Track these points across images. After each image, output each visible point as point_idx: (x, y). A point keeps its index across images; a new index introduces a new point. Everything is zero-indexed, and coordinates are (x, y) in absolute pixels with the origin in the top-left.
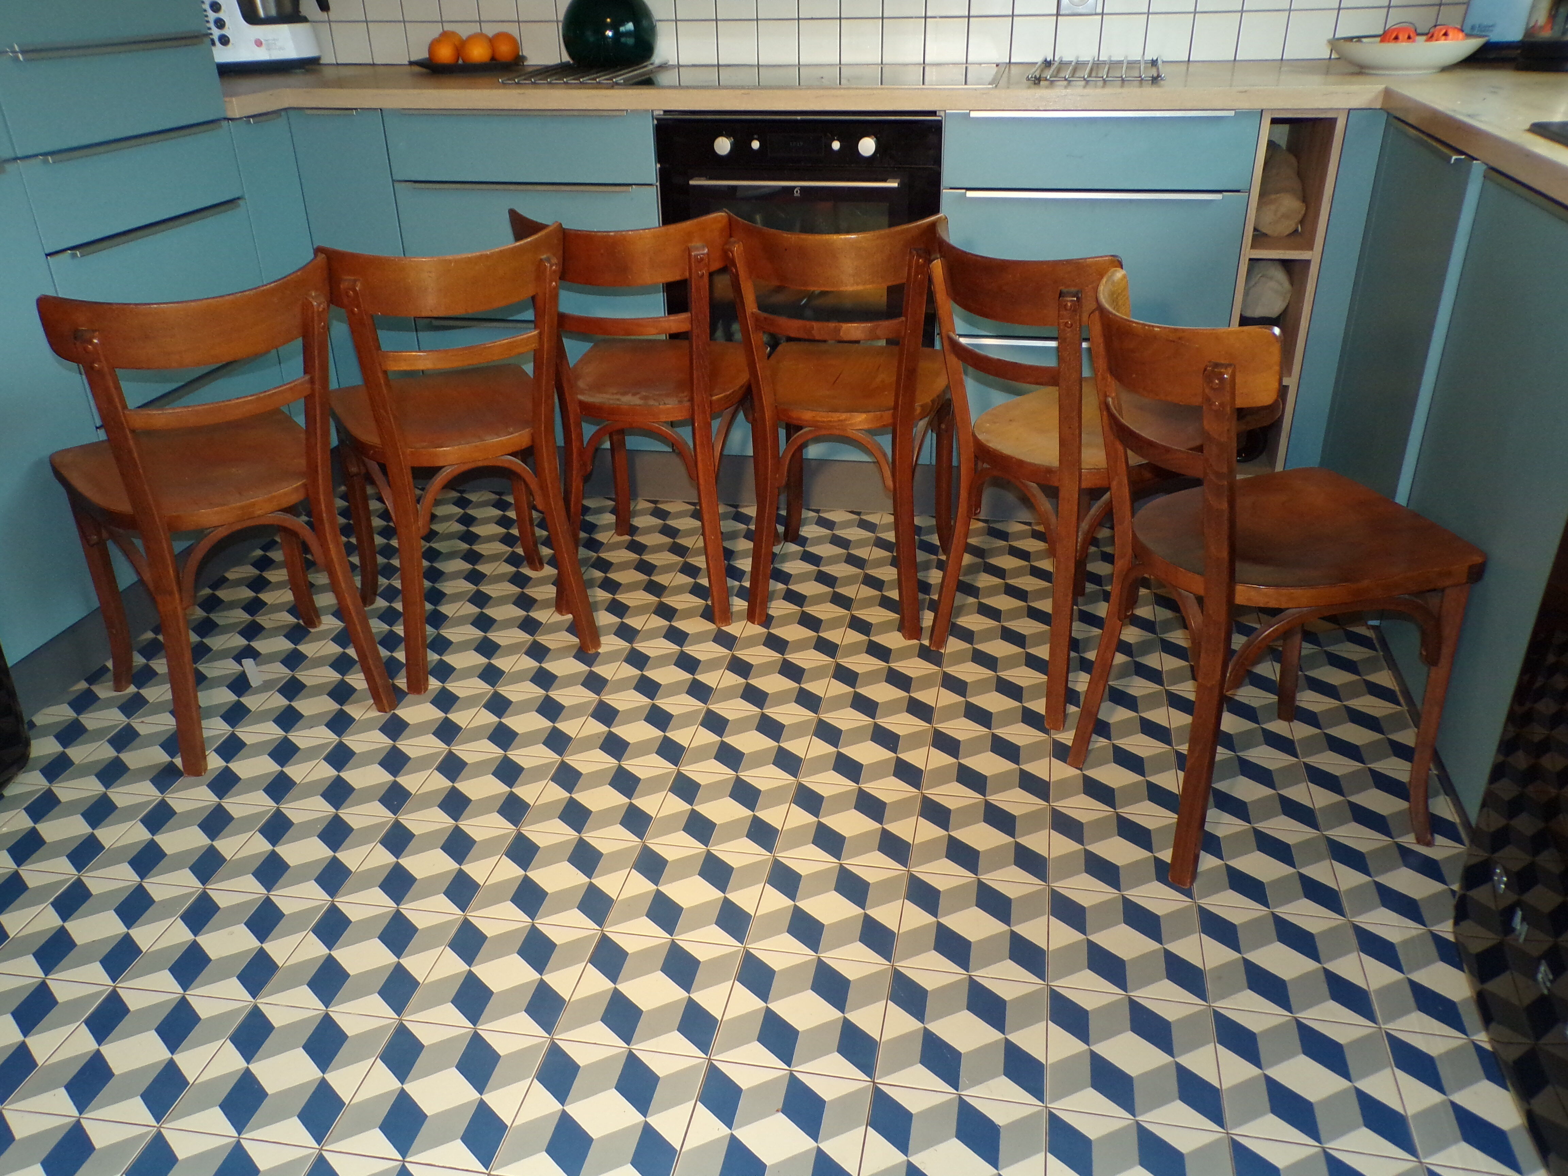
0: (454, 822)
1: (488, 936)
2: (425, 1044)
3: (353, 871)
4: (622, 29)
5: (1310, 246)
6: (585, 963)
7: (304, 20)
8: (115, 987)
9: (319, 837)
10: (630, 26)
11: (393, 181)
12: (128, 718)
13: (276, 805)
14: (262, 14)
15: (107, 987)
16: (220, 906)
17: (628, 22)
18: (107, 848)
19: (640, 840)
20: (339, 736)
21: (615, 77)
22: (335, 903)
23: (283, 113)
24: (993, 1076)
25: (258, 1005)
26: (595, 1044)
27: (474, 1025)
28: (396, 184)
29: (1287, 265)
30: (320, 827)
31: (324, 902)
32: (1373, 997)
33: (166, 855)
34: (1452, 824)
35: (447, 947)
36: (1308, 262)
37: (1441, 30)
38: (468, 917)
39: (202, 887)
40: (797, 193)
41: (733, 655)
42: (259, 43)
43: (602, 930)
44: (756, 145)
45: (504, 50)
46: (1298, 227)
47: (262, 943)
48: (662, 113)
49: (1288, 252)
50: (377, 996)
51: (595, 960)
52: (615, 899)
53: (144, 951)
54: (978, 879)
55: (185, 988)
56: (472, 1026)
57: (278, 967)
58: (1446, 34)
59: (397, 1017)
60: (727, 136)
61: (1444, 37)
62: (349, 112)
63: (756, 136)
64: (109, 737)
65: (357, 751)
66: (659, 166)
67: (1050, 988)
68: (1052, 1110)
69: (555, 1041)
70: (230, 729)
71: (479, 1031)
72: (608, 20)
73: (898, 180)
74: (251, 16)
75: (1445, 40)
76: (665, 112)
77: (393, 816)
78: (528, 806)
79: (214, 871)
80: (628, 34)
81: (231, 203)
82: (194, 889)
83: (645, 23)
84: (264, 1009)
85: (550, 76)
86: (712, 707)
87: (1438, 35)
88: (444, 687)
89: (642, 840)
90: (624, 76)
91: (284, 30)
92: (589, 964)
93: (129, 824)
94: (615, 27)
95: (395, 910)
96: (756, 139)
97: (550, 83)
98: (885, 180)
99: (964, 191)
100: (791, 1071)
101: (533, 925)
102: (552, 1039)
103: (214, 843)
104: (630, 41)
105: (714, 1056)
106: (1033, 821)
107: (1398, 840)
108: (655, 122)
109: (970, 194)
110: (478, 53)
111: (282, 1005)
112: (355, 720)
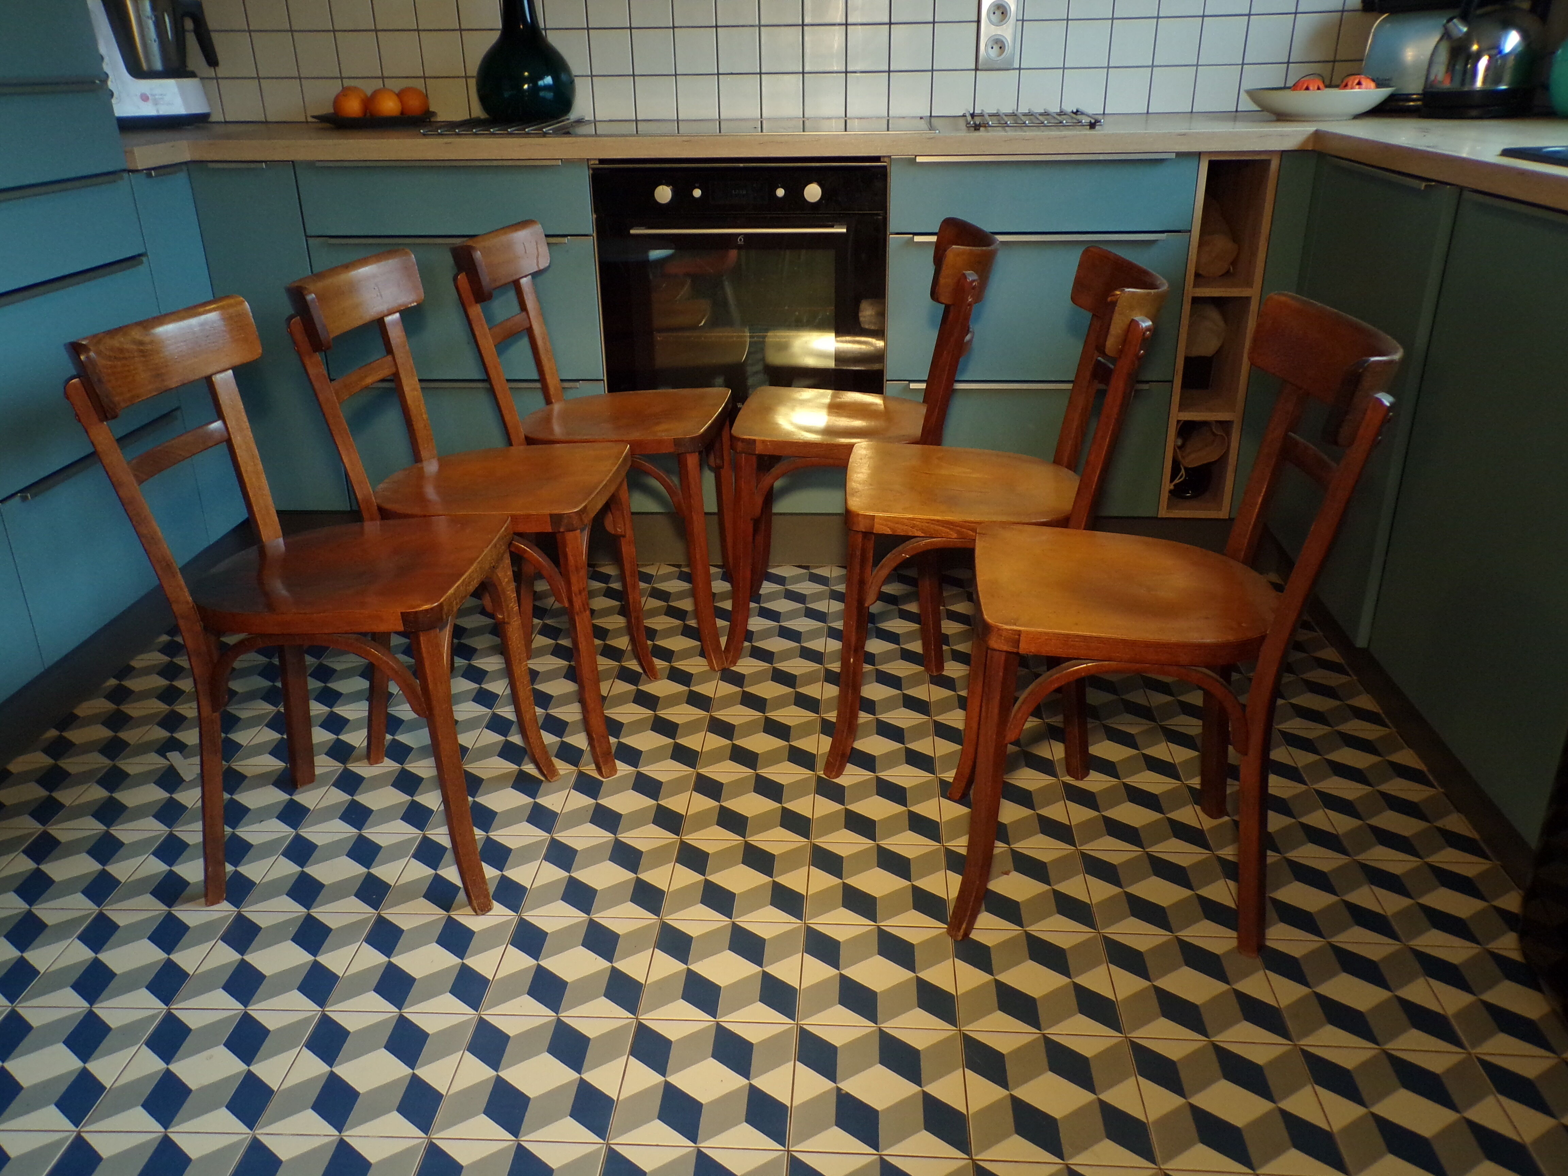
0: (445, 913)
1: (511, 1035)
2: (463, 1164)
3: (341, 976)
4: (541, 83)
5: (1249, 284)
6: (626, 1056)
7: (192, 75)
8: (79, 1133)
9: (293, 940)
10: (548, 80)
11: (307, 236)
12: (43, 825)
13: (236, 909)
14: (145, 66)
15: (68, 1134)
16: (191, 1026)
17: (548, 76)
18: (42, 972)
19: (657, 917)
20: (295, 829)
21: (545, 127)
22: (327, 1013)
23: (184, 168)
24: (1096, 1141)
25: (258, 1136)
26: (657, 1145)
27: (516, 1137)
28: (311, 241)
29: (1218, 303)
30: (293, 930)
31: (314, 1013)
32: (1453, 1022)
33: (116, 974)
34: (1473, 840)
35: (466, 1052)
36: (1248, 299)
37: (1355, 79)
38: (483, 1016)
39: (165, 1007)
40: (740, 241)
41: (711, 716)
42: (145, 98)
43: (637, 1019)
44: (697, 193)
45: (414, 104)
46: (1230, 269)
47: (249, 1066)
48: (597, 162)
49: (1229, 290)
50: (395, 1114)
51: (636, 1052)
52: (644, 983)
53: (108, 1087)
54: (1025, 931)
55: (166, 1124)
56: (514, 1138)
57: (273, 1091)
58: (1359, 83)
59: (425, 1136)
60: (667, 185)
61: (1357, 87)
62: (258, 165)
63: (697, 185)
64: (23, 847)
65: (319, 843)
66: (595, 216)
67: (1130, 1040)
68: (1167, 1172)
69: (613, 1146)
70: (167, 829)
71: (522, 1143)
72: (526, 74)
73: (846, 226)
74: (137, 70)
75: (1359, 88)
76: (602, 161)
77: (375, 911)
78: (525, 889)
79: (176, 990)
80: (547, 88)
81: (133, 260)
82: (156, 1011)
83: (564, 77)
84: (266, 1141)
85: (474, 127)
86: (701, 771)
87: (1352, 84)
88: (403, 768)
89: (659, 916)
90: (554, 126)
91: (170, 85)
92: (630, 1057)
93: (64, 944)
94: (533, 80)
95: (398, 1014)
96: (698, 188)
97: (475, 134)
98: (832, 227)
99: (911, 236)
100: (880, 1155)
101: (559, 1019)
102: (608, 1144)
103: (171, 957)
104: (549, 95)
105: (792, 1147)
106: (1065, 867)
107: (1428, 860)
108: (591, 172)
109: (917, 239)
110: (389, 106)
111: (286, 1135)
112: (309, 810)
